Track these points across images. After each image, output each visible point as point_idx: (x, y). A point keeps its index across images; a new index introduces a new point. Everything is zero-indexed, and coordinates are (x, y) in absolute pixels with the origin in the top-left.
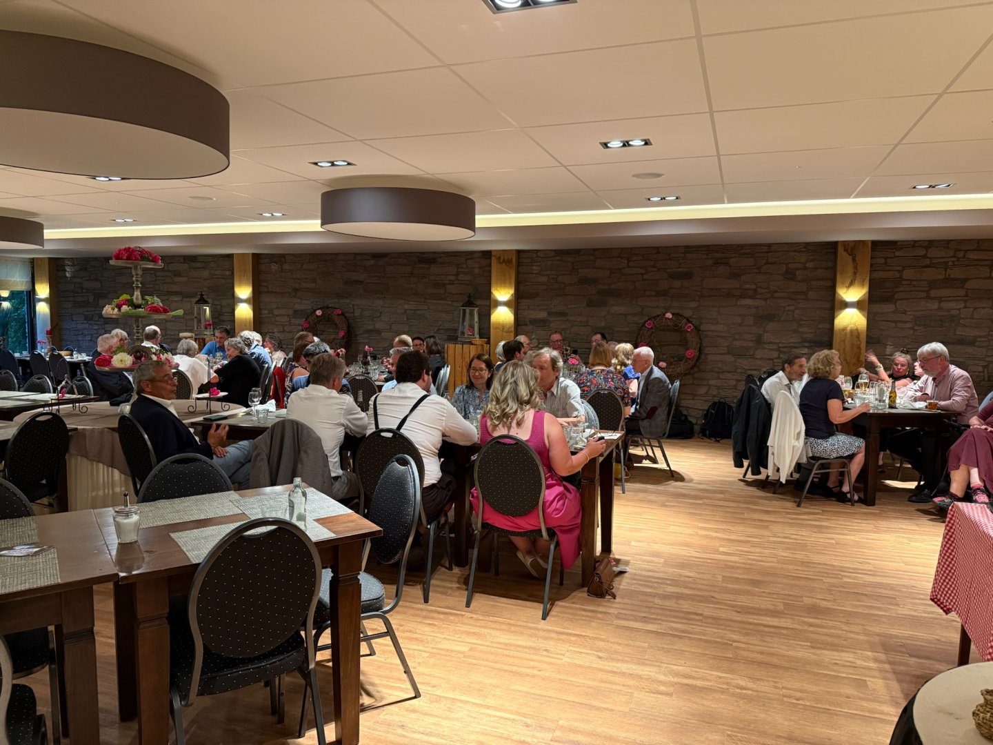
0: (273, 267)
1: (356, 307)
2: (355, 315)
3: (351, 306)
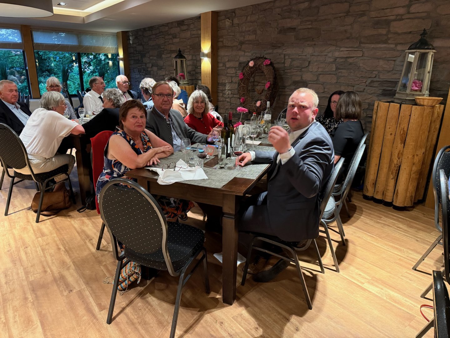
0: (227, 23)
1: (287, 57)
2: (286, 65)
3: (283, 56)
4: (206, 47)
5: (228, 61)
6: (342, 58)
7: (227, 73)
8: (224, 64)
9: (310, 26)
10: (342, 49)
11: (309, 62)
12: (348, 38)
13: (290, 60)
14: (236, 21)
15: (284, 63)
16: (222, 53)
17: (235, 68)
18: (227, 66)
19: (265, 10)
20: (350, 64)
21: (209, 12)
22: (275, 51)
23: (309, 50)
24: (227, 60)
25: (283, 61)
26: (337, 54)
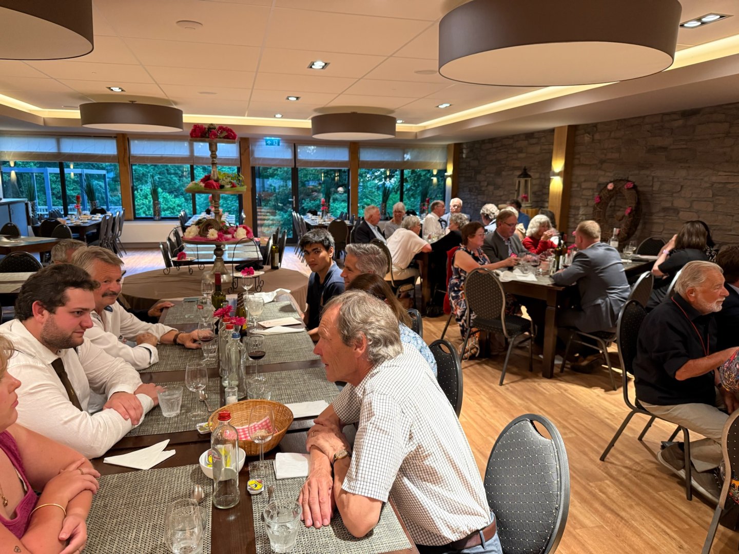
0: (586, 138)
1: (656, 180)
2: (654, 189)
3: (650, 178)
4: (558, 165)
5: (585, 181)
6: (720, 183)
7: (582, 195)
8: (579, 185)
9: (685, 146)
10: (720, 173)
11: (682, 186)
12: (727, 162)
13: (659, 183)
14: (597, 137)
15: (652, 186)
16: (577, 172)
17: (593, 189)
18: (583, 186)
19: (632, 126)
20: (730, 191)
21: (565, 126)
22: (642, 172)
23: (683, 173)
24: (583, 180)
25: (651, 184)
26: (714, 179)
